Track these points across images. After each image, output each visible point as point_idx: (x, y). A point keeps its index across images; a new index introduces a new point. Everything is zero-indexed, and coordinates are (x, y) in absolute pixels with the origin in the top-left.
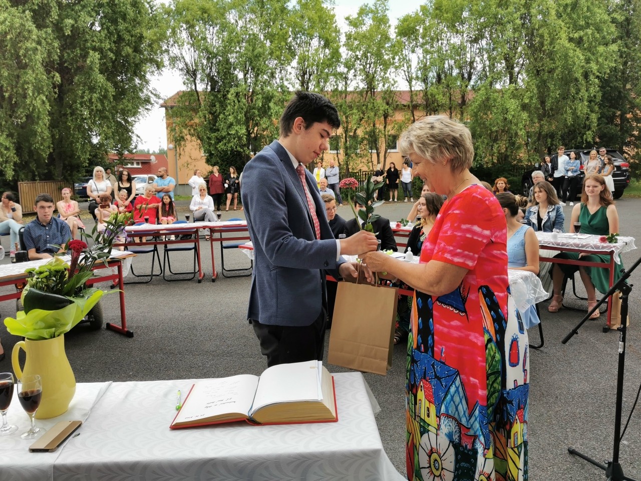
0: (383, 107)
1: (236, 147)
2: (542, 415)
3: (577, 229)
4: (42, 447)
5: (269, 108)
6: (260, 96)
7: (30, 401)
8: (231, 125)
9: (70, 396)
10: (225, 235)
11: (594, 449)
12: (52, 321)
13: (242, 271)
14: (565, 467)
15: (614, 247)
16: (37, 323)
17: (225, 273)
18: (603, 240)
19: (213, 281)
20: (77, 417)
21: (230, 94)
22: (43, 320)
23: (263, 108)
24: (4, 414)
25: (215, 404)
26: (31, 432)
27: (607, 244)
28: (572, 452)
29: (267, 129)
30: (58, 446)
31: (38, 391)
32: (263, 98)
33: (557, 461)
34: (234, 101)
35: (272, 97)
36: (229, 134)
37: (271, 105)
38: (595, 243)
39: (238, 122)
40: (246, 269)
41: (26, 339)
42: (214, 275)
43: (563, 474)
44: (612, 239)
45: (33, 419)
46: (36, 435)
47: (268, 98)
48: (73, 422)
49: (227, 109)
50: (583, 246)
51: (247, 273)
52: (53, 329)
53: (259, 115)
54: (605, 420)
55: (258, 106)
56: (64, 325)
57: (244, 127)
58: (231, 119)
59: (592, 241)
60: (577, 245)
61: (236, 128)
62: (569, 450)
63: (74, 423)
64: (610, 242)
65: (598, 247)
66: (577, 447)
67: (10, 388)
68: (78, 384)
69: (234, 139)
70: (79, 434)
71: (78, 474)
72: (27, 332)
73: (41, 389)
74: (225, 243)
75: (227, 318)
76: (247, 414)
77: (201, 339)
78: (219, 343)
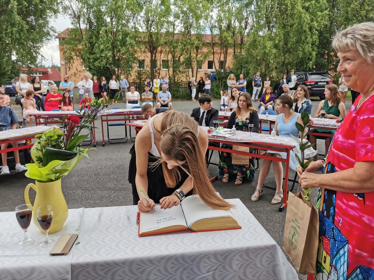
0: (197, 42)
1: (106, 65)
5: (126, 41)
7: (46, 223)
8: (103, 50)
9: (65, 219)
10: (109, 118)
13: (120, 140)
17: (110, 141)
18: (337, 122)
19: (103, 146)
20: (73, 231)
21: (101, 31)
23: (123, 41)
24: (26, 232)
25: (162, 221)
29: (125, 54)
30: (69, 251)
32: (122, 34)
34: (104, 36)
36: (101, 56)
37: (128, 39)
38: (333, 123)
39: (107, 49)
40: (123, 139)
41: (36, 182)
42: (103, 142)
45: (47, 234)
47: (126, 35)
49: (100, 40)
50: (327, 125)
51: (123, 141)
53: (121, 45)
55: (120, 39)
57: (111, 52)
58: (102, 46)
59: (331, 123)
60: (324, 125)
61: (106, 53)
63: (73, 235)
65: (335, 126)
67: (29, 214)
69: (105, 59)
70: (79, 243)
71: (88, 268)
74: (109, 123)
75: (118, 168)
76: (186, 226)
77: (104, 181)
78: (116, 183)
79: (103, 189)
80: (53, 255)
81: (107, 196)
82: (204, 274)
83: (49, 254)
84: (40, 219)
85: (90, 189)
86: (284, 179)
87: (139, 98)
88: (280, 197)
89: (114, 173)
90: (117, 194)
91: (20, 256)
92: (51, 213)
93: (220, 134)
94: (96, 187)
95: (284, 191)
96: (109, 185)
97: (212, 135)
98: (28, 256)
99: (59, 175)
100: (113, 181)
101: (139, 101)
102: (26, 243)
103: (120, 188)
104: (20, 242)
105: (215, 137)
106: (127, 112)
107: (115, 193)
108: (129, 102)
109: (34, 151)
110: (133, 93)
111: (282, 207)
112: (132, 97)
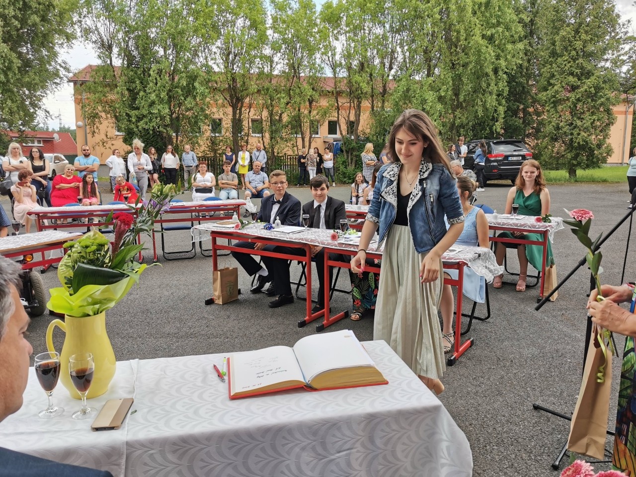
1: (159, 128)
2: (502, 378)
3: (515, 210)
4: (107, 425)
5: (194, 88)
8: (153, 103)
11: (554, 404)
12: (99, 297)
13: (183, 254)
14: (534, 421)
15: (549, 226)
16: (85, 299)
17: (166, 255)
18: (538, 220)
21: (152, 70)
22: (91, 296)
23: (187, 88)
24: (51, 395)
26: (84, 412)
27: (542, 224)
28: (536, 408)
29: (191, 109)
30: (122, 423)
32: (186, 76)
33: (525, 416)
34: (156, 79)
35: (196, 77)
36: (150, 113)
37: (196, 84)
38: (531, 223)
40: (187, 252)
41: (66, 316)
42: (155, 257)
43: (534, 427)
44: (546, 219)
45: (85, 398)
48: (124, 400)
50: (521, 226)
51: (188, 255)
53: (183, 95)
54: (557, 379)
55: (182, 85)
56: (111, 301)
57: (167, 106)
58: (153, 97)
59: (528, 221)
60: (516, 225)
61: (159, 107)
62: (534, 406)
64: (545, 222)
65: (534, 226)
66: (539, 403)
67: (57, 368)
69: (156, 118)
70: (136, 411)
71: (152, 449)
74: (165, 225)
75: (181, 300)
76: (303, 381)
77: (159, 322)
78: (179, 326)
79: (158, 336)
80: (97, 429)
81: (165, 346)
82: (333, 455)
83: (90, 428)
84: (74, 374)
85: (135, 336)
86: (455, 313)
87: (214, 183)
88: (450, 342)
89: (174, 309)
90: (182, 343)
91: (43, 432)
92: (92, 365)
93: (351, 240)
94: (146, 332)
95: (454, 332)
96: (167, 329)
97: (339, 244)
98: (56, 432)
99: (100, 307)
100: (174, 323)
101: (214, 188)
102: (52, 414)
103: (187, 333)
104: (40, 413)
105: (344, 246)
106: (196, 207)
107: (178, 342)
108: (198, 191)
109: (63, 268)
110: (203, 174)
111: (452, 358)
112: (202, 181)
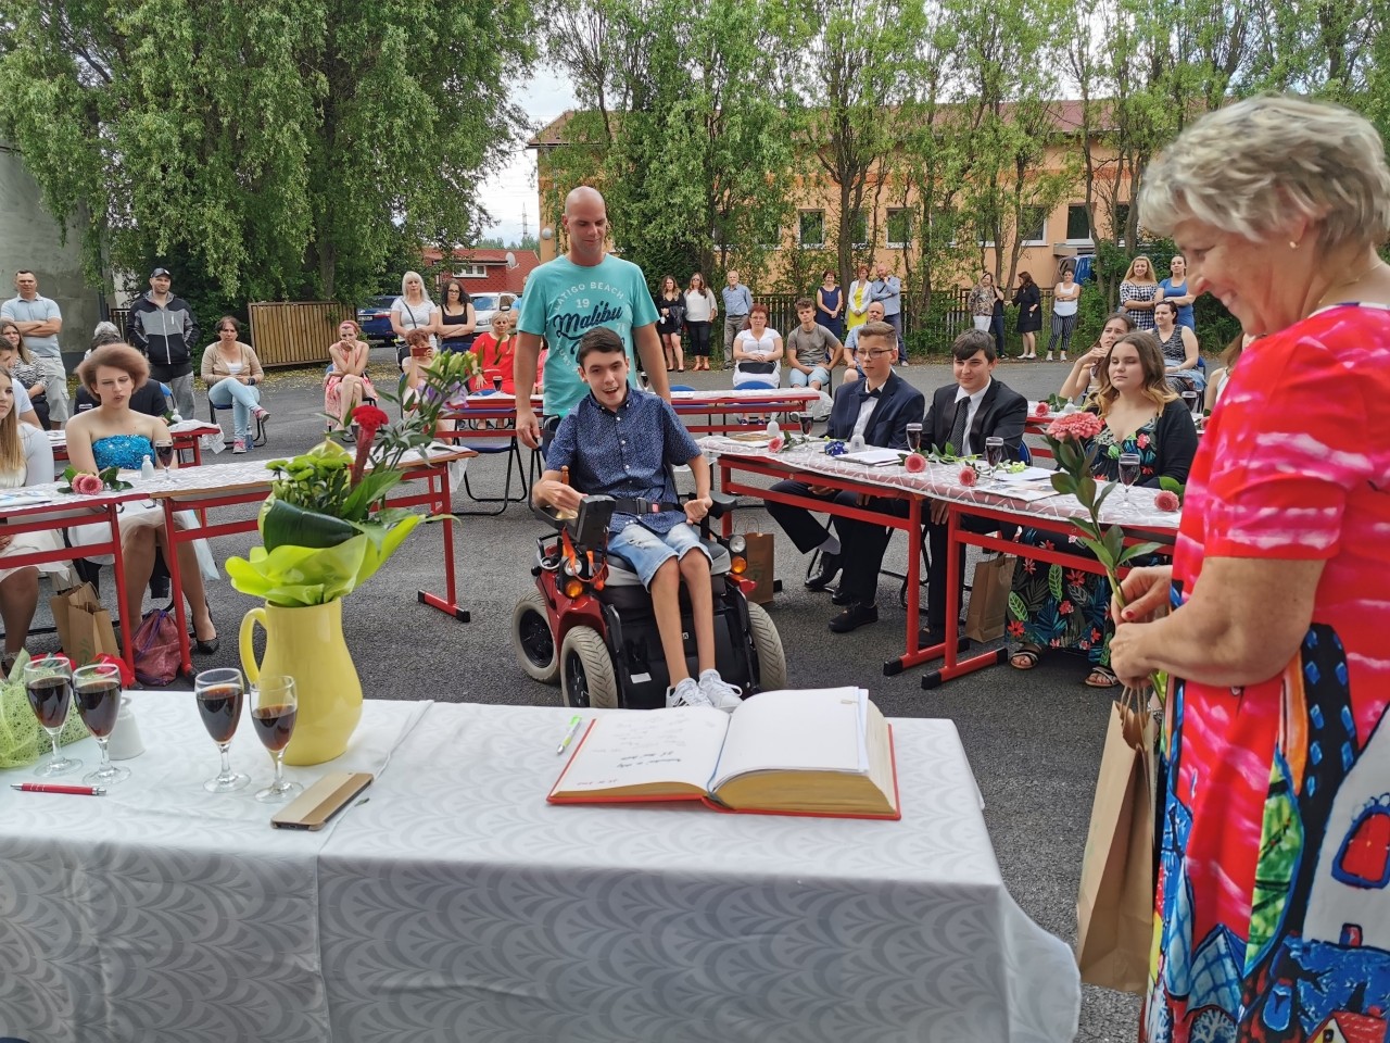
0: (1020, 140)
1: (684, 234)
4: (297, 820)
5: (758, 146)
6: (738, 119)
7: (275, 728)
8: (674, 184)
9: (350, 724)
12: (317, 570)
16: (289, 572)
20: (363, 764)
21: (672, 114)
22: (300, 566)
23: (744, 146)
24: (225, 750)
25: (637, 760)
26: (277, 790)
29: (751, 193)
30: (327, 821)
31: (290, 707)
32: (744, 123)
34: (681, 132)
35: (764, 121)
36: (668, 205)
37: (763, 138)
39: (689, 176)
41: (267, 603)
45: (279, 763)
46: (284, 795)
47: (757, 123)
48: (357, 775)
49: (665, 149)
52: (321, 586)
53: (734, 163)
55: (734, 141)
56: (343, 579)
57: (702, 189)
58: (673, 170)
61: (685, 191)
63: (358, 777)
67: (236, 699)
68: (364, 701)
69: (680, 215)
70: (367, 800)
71: (365, 877)
72: (270, 588)
73: (295, 704)
76: (706, 787)
80: (279, 825)
83: (269, 822)
93: (1007, 486)
97: (976, 492)
99: (327, 589)
101: (778, 362)
105: (987, 499)
106: (716, 401)
108: (743, 368)
110: (758, 333)
112: (754, 349)
